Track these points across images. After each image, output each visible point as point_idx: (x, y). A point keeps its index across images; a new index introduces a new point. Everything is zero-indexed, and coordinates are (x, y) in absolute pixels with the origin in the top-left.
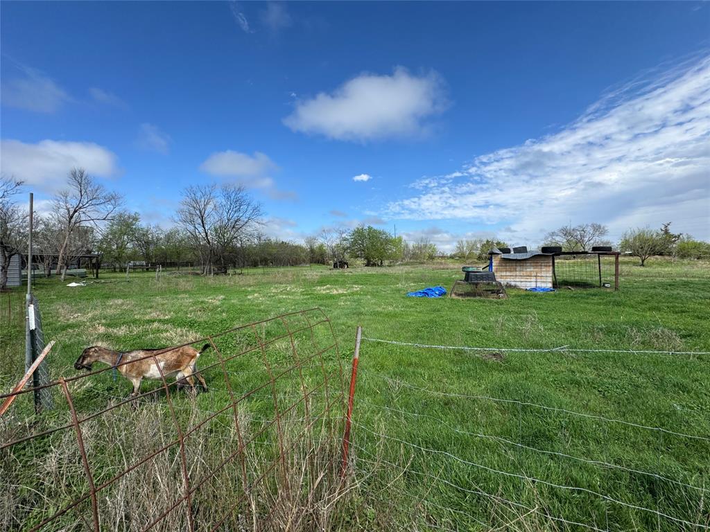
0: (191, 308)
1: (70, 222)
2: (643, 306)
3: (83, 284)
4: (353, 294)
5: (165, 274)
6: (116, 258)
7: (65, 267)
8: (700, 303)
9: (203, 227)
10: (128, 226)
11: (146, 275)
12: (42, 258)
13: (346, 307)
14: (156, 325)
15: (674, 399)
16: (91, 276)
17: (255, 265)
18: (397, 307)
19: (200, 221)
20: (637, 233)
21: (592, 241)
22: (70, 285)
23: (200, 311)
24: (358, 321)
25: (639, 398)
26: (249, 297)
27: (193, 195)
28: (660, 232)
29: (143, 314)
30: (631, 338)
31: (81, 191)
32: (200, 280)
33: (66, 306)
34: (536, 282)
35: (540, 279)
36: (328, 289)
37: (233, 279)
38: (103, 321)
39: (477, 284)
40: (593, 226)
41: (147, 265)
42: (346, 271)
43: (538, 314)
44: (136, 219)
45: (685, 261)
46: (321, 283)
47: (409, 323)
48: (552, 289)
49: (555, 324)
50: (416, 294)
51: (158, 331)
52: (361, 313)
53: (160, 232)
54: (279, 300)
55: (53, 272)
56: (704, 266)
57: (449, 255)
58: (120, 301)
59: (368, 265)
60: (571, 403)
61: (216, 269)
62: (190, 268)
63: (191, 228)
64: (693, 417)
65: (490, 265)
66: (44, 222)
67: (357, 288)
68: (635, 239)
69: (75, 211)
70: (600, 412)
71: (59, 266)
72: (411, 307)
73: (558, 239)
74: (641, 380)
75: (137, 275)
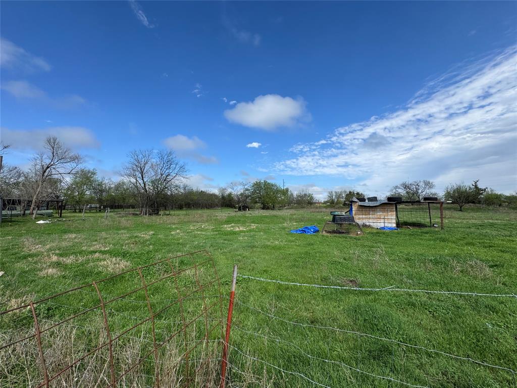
0: (127, 242)
1: (43, 175)
2: (462, 242)
3: (48, 222)
4: (250, 231)
5: (112, 214)
6: (77, 202)
7: (37, 209)
8: (502, 240)
9: (143, 180)
10: (88, 178)
11: (98, 214)
12: (20, 202)
13: (244, 241)
14: (97, 255)
15: (486, 318)
16: (57, 215)
17: (180, 207)
18: (282, 241)
19: (140, 175)
20: (455, 187)
21: (424, 193)
22: (39, 222)
23: (133, 244)
24: (251, 253)
25: (460, 317)
26: (172, 233)
27: (136, 157)
28: (472, 187)
29: (89, 246)
30: (452, 268)
31: (53, 153)
32: (138, 219)
33: (31, 239)
34: (384, 223)
35: (387, 221)
36: (232, 227)
37: (161, 219)
38: (57, 252)
39: (341, 224)
40: (424, 182)
41: (100, 208)
42: (248, 213)
43: (385, 247)
44: (94, 174)
45: (491, 208)
46: (228, 222)
47: (290, 254)
48: (396, 228)
49: (398, 256)
50: (297, 231)
51: (99, 260)
52: (254, 247)
53: (111, 183)
54: (195, 235)
55: (27, 212)
56: (504, 211)
57: (323, 202)
58: (74, 236)
59: (263, 208)
60: (408, 321)
61: (151, 211)
62: (131, 210)
63: (133, 180)
64: (501, 334)
65: (351, 210)
66: (25, 175)
67: (254, 226)
68: (454, 191)
69: (48, 167)
70: (431, 330)
71: (32, 208)
72: (292, 241)
73: (400, 191)
74: (461, 302)
75: (92, 215)
